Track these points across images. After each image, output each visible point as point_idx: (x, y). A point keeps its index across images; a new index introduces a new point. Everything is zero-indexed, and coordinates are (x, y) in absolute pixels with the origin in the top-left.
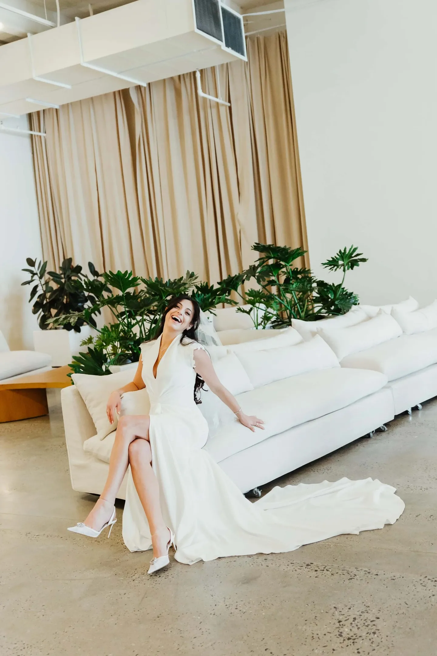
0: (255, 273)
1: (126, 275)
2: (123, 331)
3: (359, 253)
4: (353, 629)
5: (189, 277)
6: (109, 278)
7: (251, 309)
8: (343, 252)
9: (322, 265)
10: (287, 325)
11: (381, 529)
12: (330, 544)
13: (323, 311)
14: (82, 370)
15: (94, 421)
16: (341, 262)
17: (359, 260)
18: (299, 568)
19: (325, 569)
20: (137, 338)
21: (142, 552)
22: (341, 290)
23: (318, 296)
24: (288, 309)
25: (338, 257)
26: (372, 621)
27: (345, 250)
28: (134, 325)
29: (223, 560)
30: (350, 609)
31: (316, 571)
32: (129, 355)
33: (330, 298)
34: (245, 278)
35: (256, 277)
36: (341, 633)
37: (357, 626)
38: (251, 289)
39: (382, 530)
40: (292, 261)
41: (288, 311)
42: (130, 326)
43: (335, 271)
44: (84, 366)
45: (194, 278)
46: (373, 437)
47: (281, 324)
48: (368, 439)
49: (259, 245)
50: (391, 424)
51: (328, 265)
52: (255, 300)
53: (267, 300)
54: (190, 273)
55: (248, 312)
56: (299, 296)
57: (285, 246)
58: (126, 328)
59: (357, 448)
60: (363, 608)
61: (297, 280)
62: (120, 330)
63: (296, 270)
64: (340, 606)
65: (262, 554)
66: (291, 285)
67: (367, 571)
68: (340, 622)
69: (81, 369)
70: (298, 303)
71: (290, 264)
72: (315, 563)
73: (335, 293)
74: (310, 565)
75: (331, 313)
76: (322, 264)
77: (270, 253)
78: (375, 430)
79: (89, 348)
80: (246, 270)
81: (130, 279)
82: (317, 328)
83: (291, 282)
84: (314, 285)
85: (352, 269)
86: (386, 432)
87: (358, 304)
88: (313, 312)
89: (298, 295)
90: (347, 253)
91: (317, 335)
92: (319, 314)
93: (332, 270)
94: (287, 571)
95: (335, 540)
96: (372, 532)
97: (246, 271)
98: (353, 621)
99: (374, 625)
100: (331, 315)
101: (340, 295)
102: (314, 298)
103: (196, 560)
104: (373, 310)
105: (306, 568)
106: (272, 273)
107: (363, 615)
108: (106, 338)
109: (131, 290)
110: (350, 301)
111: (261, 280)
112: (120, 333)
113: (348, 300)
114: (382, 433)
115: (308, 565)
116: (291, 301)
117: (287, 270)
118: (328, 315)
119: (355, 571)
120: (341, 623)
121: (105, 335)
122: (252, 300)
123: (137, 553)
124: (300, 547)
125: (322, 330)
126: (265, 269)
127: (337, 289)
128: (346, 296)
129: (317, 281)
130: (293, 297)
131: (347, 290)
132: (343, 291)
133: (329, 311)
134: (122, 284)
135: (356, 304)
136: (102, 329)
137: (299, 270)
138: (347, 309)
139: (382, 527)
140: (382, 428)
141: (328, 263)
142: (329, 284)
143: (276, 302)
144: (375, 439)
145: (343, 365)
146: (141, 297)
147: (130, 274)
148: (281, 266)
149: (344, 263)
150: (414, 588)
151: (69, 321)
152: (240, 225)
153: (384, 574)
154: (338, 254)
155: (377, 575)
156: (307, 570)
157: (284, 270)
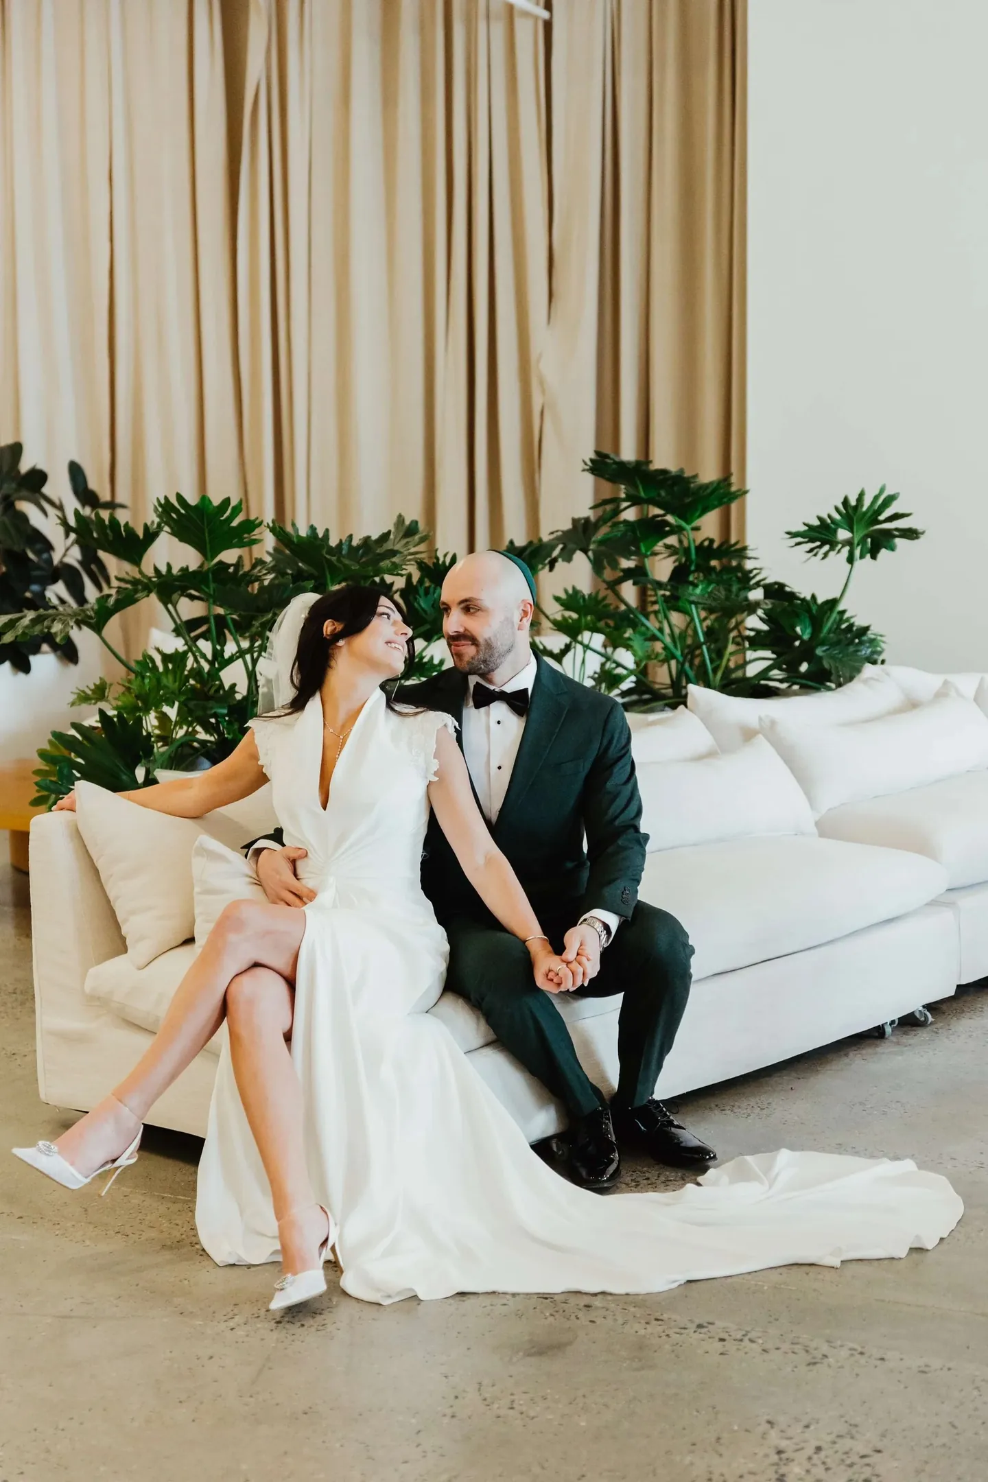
0: (588, 543)
1: (225, 513)
2: (197, 673)
3: (901, 511)
4: (814, 1470)
5: (401, 534)
6: (174, 516)
7: (567, 648)
8: (853, 502)
9: (789, 536)
10: (667, 705)
11: (900, 1258)
12: (760, 1283)
13: (775, 673)
14: (79, 772)
15: (120, 919)
16: (843, 534)
17: (896, 533)
18: (678, 1330)
19: (746, 1339)
20: (238, 697)
21: (249, 1266)
22: (834, 615)
23: (765, 627)
24: (673, 657)
25: (837, 517)
26: (863, 1457)
27: (860, 499)
28: (232, 659)
29: (472, 1300)
30: (807, 1426)
31: (722, 1340)
32: (209, 744)
33: (798, 637)
34: (559, 555)
35: (590, 553)
36: (783, 1475)
37: (824, 1463)
38: (574, 588)
39: (902, 1261)
40: (700, 516)
41: (673, 663)
42: (219, 661)
43: (823, 558)
44: (83, 762)
45: (417, 537)
46: (894, 1039)
47: (646, 702)
48: (878, 1042)
49: (608, 461)
50: (944, 1007)
51: (806, 540)
52: (583, 620)
53: (616, 624)
54: (407, 522)
55: (557, 654)
56: (708, 622)
57: (682, 470)
58: (206, 667)
59: (846, 1060)
60: (842, 1428)
61: (710, 574)
62: (189, 671)
63: (706, 543)
64: (782, 1420)
65: (580, 1292)
66: (691, 588)
67: (855, 1350)
68: (779, 1452)
69: (74, 772)
70: (704, 643)
71: (694, 524)
72: (720, 1324)
73: (817, 623)
74: (706, 1327)
75: (798, 681)
76: (788, 533)
77: (636, 488)
78: (899, 1019)
79: (102, 713)
80: (563, 531)
81: (235, 523)
82: (760, 719)
83: (691, 578)
84: (756, 595)
85: (874, 557)
86: (929, 1028)
87: (879, 662)
88: (744, 673)
89: (705, 619)
90: (864, 509)
91: (760, 736)
92: (763, 682)
93: (815, 555)
94: (644, 1336)
95: (775, 1276)
96: (876, 1263)
97: (560, 533)
98: (816, 1453)
99: (868, 1465)
100: (796, 687)
101: (830, 631)
102: (752, 634)
103: (399, 1293)
104: (925, 682)
105: (695, 1332)
106: (638, 548)
107: (840, 1441)
108: (147, 689)
109: (229, 556)
110: (858, 651)
111: (605, 563)
112: (187, 678)
113: (851, 649)
114: (919, 1028)
115: (700, 1326)
116: (683, 635)
117: (681, 542)
118: (790, 687)
119: (825, 1348)
120: (783, 1456)
121: (147, 681)
122: (572, 619)
123: (235, 1270)
124: (681, 1285)
125: (773, 723)
126: (619, 534)
127: (826, 613)
128: (849, 635)
129: (767, 581)
130: (692, 625)
131: (851, 617)
132: (841, 621)
133: (793, 675)
134: (209, 536)
135: (874, 662)
136: (138, 662)
137: (715, 545)
138: (848, 675)
139: (903, 1253)
140: (918, 1015)
141: (805, 531)
142: (802, 596)
143: (642, 634)
144: (898, 1043)
145: (825, 829)
146: (258, 579)
147: (237, 510)
148: (667, 529)
149: (853, 538)
150: (976, 1393)
151: (49, 628)
152: (543, 392)
153: (901, 1359)
154: (837, 509)
155: (882, 1359)
156: (696, 1336)
157: (672, 540)
